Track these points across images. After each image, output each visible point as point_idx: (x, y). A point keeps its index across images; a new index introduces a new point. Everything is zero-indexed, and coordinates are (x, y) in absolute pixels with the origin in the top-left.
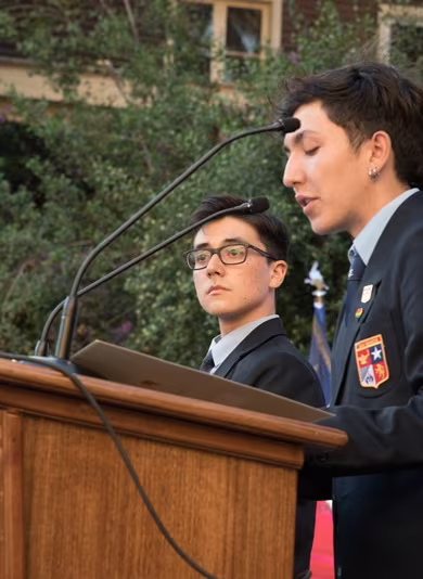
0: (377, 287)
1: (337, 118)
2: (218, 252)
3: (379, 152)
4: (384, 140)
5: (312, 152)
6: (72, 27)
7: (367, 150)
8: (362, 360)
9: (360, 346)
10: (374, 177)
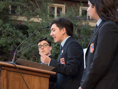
0: (64, 51)
1: (58, 26)
2: (43, 46)
3: (64, 31)
4: (65, 29)
5: (54, 31)
6: (31, 11)
7: (62, 31)
8: (61, 61)
9: (61, 59)
10: (63, 34)
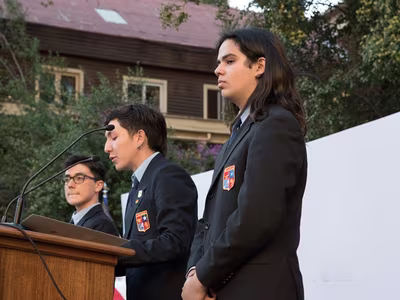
0: (144, 191)
4: (143, 133)
5: (115, 139)
7: (136, 137)
8: (139, 220)
9: (138, 215)
10: (139, 148)
